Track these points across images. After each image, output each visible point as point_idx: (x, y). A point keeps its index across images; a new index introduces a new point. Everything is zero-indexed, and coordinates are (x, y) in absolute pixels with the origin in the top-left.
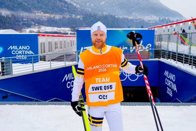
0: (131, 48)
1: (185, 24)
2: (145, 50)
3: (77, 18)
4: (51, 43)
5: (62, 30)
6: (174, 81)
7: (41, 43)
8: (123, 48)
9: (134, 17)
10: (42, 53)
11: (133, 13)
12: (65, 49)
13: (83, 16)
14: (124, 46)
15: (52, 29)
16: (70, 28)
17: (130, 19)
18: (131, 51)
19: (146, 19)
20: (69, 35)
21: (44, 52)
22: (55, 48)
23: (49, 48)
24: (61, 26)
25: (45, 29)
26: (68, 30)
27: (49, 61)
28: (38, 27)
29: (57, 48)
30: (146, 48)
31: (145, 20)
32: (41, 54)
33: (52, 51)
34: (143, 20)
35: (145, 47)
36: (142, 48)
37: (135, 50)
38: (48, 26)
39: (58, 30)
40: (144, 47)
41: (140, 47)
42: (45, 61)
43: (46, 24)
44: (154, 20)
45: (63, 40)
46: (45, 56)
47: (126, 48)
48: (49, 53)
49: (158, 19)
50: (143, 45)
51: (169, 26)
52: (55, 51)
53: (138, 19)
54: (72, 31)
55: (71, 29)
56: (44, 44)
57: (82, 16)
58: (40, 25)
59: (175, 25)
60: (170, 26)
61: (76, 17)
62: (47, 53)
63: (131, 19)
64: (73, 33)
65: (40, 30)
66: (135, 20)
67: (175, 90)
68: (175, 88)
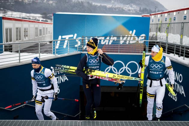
0: (121, 38)
1: (180, 13)
2: (138, 41)
3: (50, 3)
4: (20, 29)
5: (32, 16)
6: (181, 82)
7: (6, 29)
8: (112, 38)
9: (113, 6)
10: (7, 41)
11: (111, 1)
12: (37, 37)
13: (56, 2)
14: (112, 36)
15: (20, 15)
16: (41, 14)
17: (108, 8)
18: (122, 42)
19: (125, 8)
20: (40, 21)
21: (11, 41)
22: (24, 36)
23: (17, 36)
24: (31, 12)
25: (12, 15)
26: (39, 17)
27: (17, 52)
28: (3, 12)
29: (27, 36)
30: (139, 40)
31: (124, 9)
32: (5, 43)
33: (20, 39)
34: (122, 9)
35: (138, 37)
36: (134, 39)
37: (125, 41)
38: (15, 11)
39: (27, 16)
40: (136, 38)
41: (132, 38)
42: (11, 52)
43: (13, 9)
44: (134, 10)
45: (34, 26)
46: (11, 46)
47: (115, 38)
48: (17, 42)
49: (139, 9)
50: (135, 36)
51: (159, 15)
52: (25, 40)
53: (117, 8)
54: (43, 17)
55: (42, 16)
56: (11, 30)
57: (54, 2)
58: (6, 10)
59: (166, 15)
60: (161, 15)
61: (48, 2)
62: (14, 42)
63: (110, 8)
64: (45, 20)
65: (6, 15)
66: (114, 9)
67: (182, 94)
68: (183, 91)
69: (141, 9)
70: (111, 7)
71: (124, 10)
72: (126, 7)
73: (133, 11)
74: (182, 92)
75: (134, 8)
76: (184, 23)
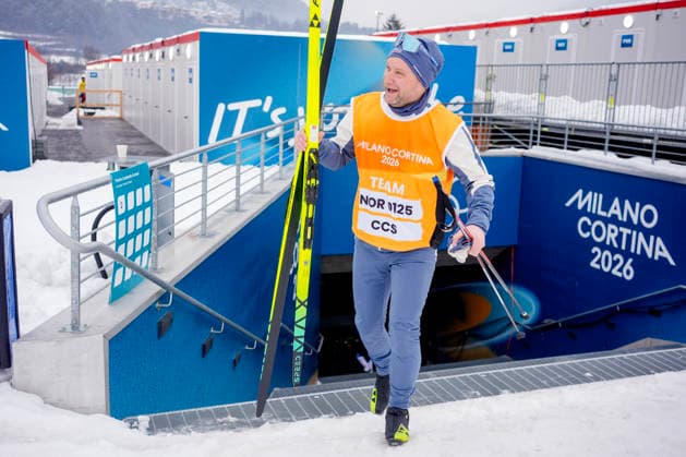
9: (155, 3)
17: (142, 9)
19: (196, 13)
31: (192, 14)
34: (186, 15)
49: (238, 16)
53: (171, 9)
63: (146, 9)
66: (159, 13)
67: (656, 258)
68: (661, 250)
69: (247, 14)
70: (149, 6)
71: (192, 18)
72: (197, 7)
73: (220, 22)
74: (658, 253)
75: (221, 10)
76: (619, 64)
